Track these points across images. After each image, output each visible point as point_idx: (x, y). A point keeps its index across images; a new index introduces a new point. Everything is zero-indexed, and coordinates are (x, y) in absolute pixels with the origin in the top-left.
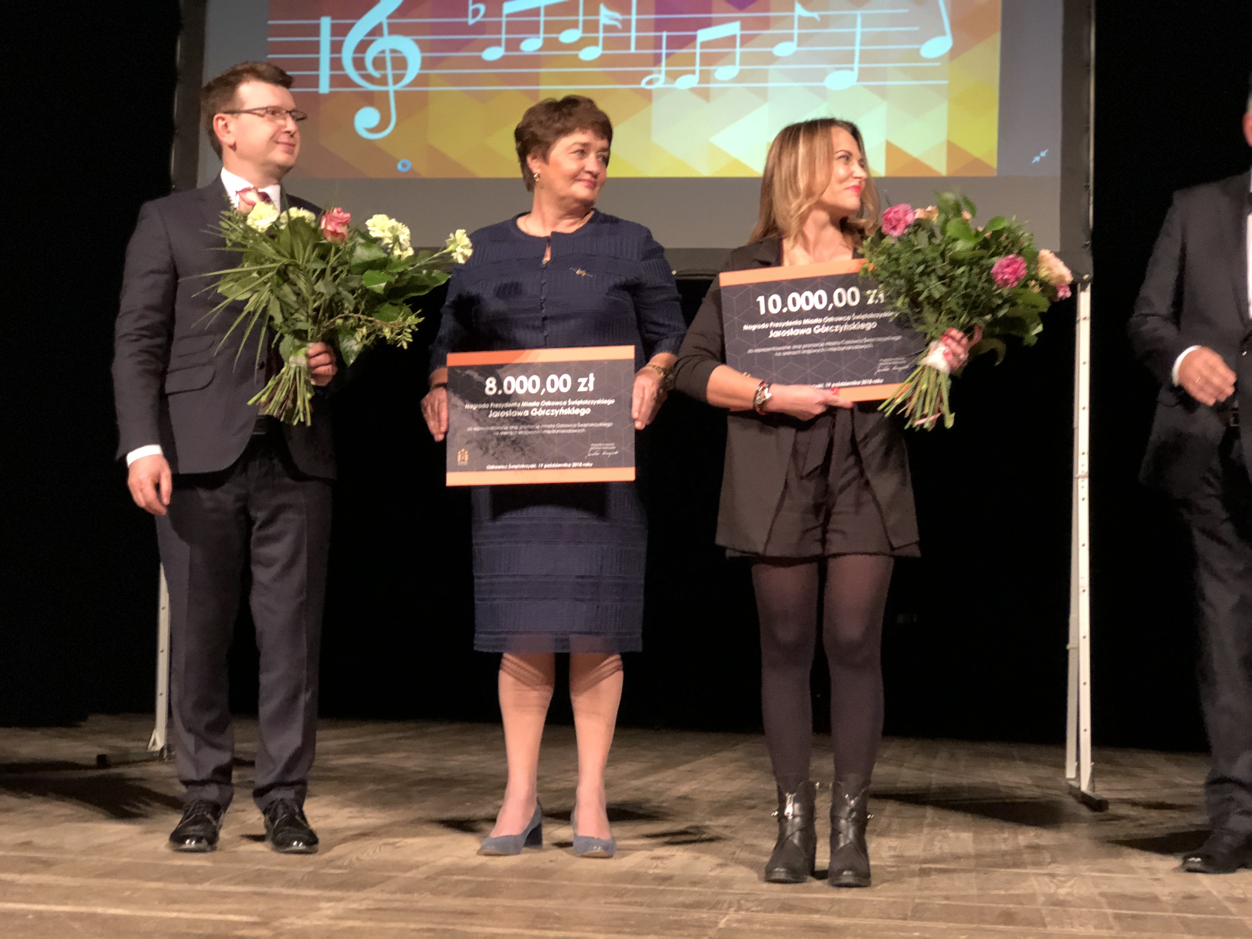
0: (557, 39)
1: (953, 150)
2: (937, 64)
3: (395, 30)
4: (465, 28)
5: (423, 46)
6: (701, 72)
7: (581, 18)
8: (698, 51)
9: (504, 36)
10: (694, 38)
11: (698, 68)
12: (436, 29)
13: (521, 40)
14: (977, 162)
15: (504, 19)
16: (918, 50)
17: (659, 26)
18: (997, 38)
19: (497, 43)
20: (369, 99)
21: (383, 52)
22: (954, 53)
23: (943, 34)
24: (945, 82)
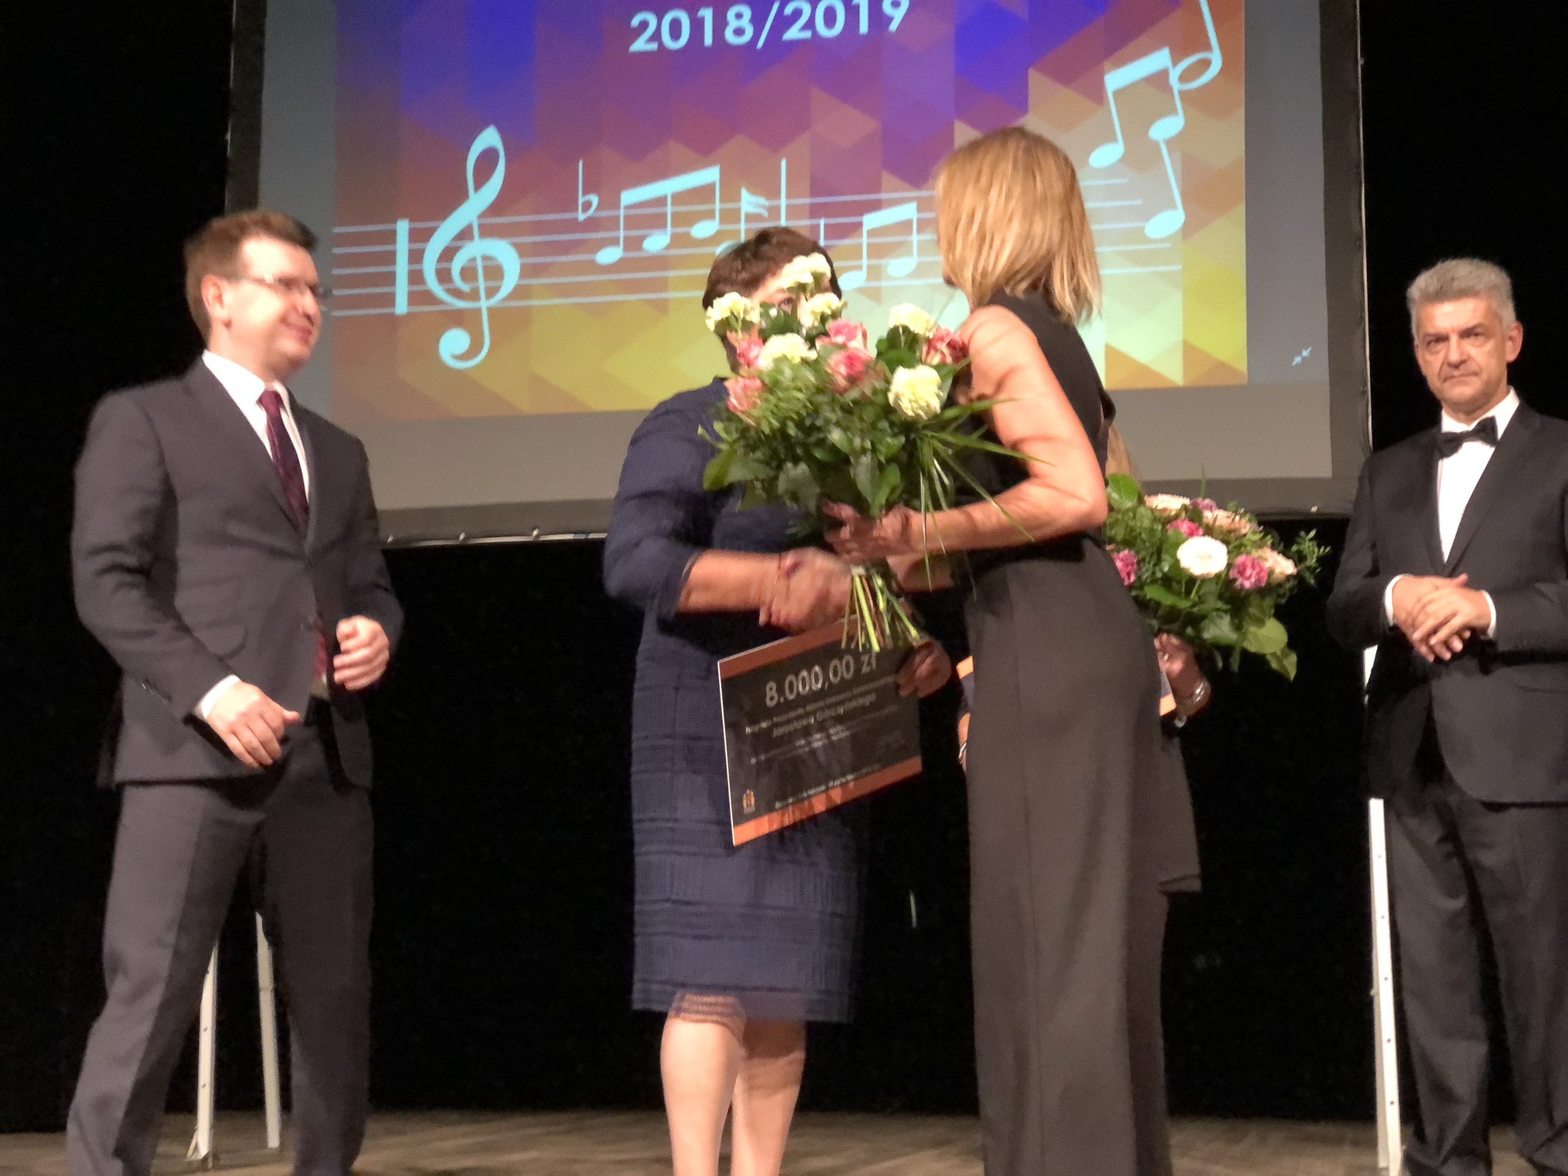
0: (688, 235)
1: (1190, 352)
2: (1168, 245)
3: (487, 231)
4: (574, 226)
5: (522, 250)
6: (870, 268)
7: (718, 206)
8: (865, 240)
9: (622, 234)
10: (860, 225)
11: (865, 262)
12: (538, 228)
13: (644, 238)
14: (1222, 366)
15: (622, 213)
16: (1142, 229)
17: (815, 211)
18: (1240, 210)
19: (614, 242)
20: (457, 319)
21: (474, 259)
22: (1188, 230)
23: (1174, 207)
24: (1180, 267)
